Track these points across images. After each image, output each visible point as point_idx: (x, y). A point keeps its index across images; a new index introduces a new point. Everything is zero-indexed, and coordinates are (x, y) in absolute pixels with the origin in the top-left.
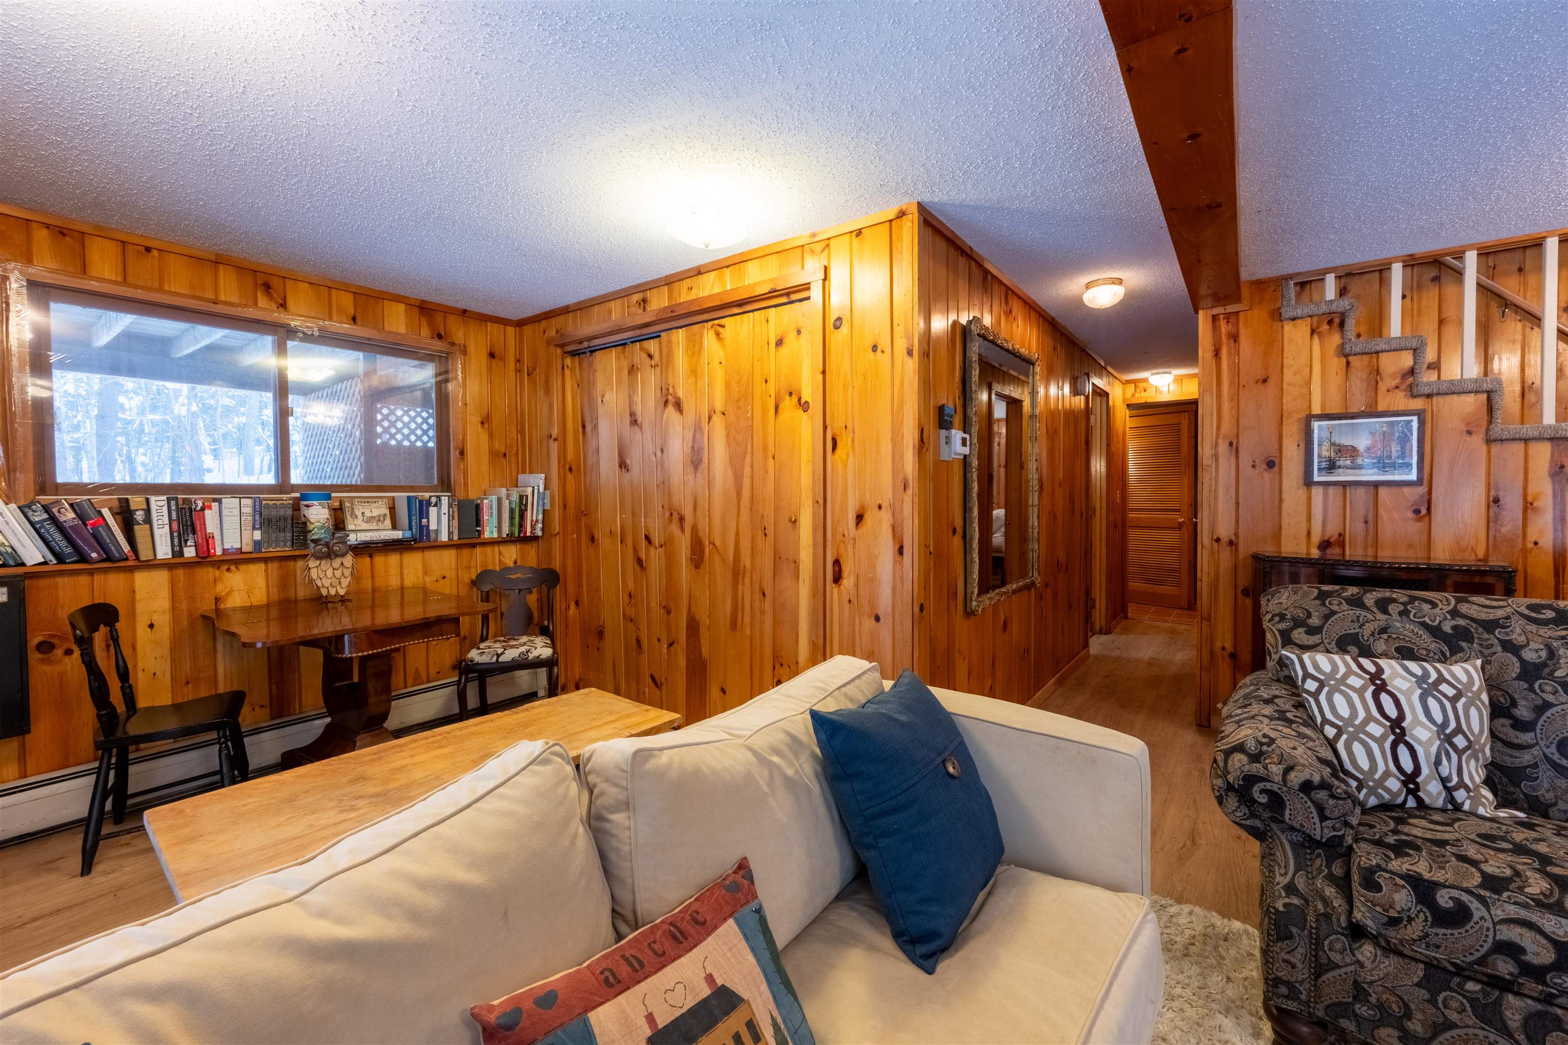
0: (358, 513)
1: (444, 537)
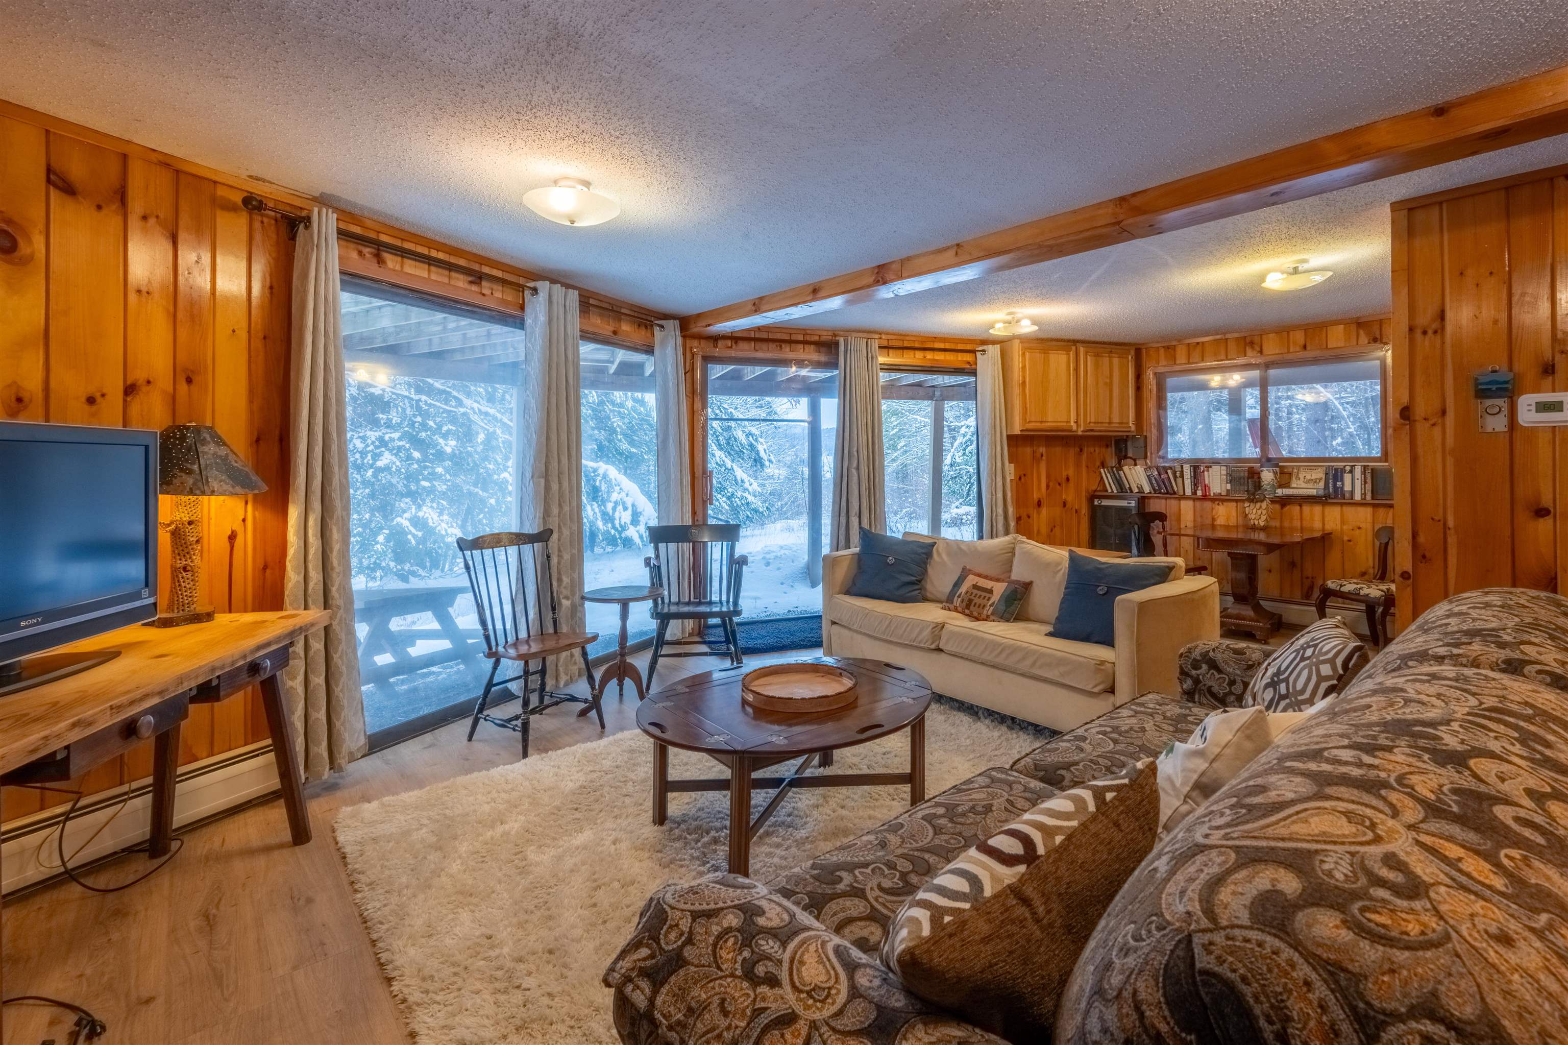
0: (1301, 476)
1: (1358, 497)
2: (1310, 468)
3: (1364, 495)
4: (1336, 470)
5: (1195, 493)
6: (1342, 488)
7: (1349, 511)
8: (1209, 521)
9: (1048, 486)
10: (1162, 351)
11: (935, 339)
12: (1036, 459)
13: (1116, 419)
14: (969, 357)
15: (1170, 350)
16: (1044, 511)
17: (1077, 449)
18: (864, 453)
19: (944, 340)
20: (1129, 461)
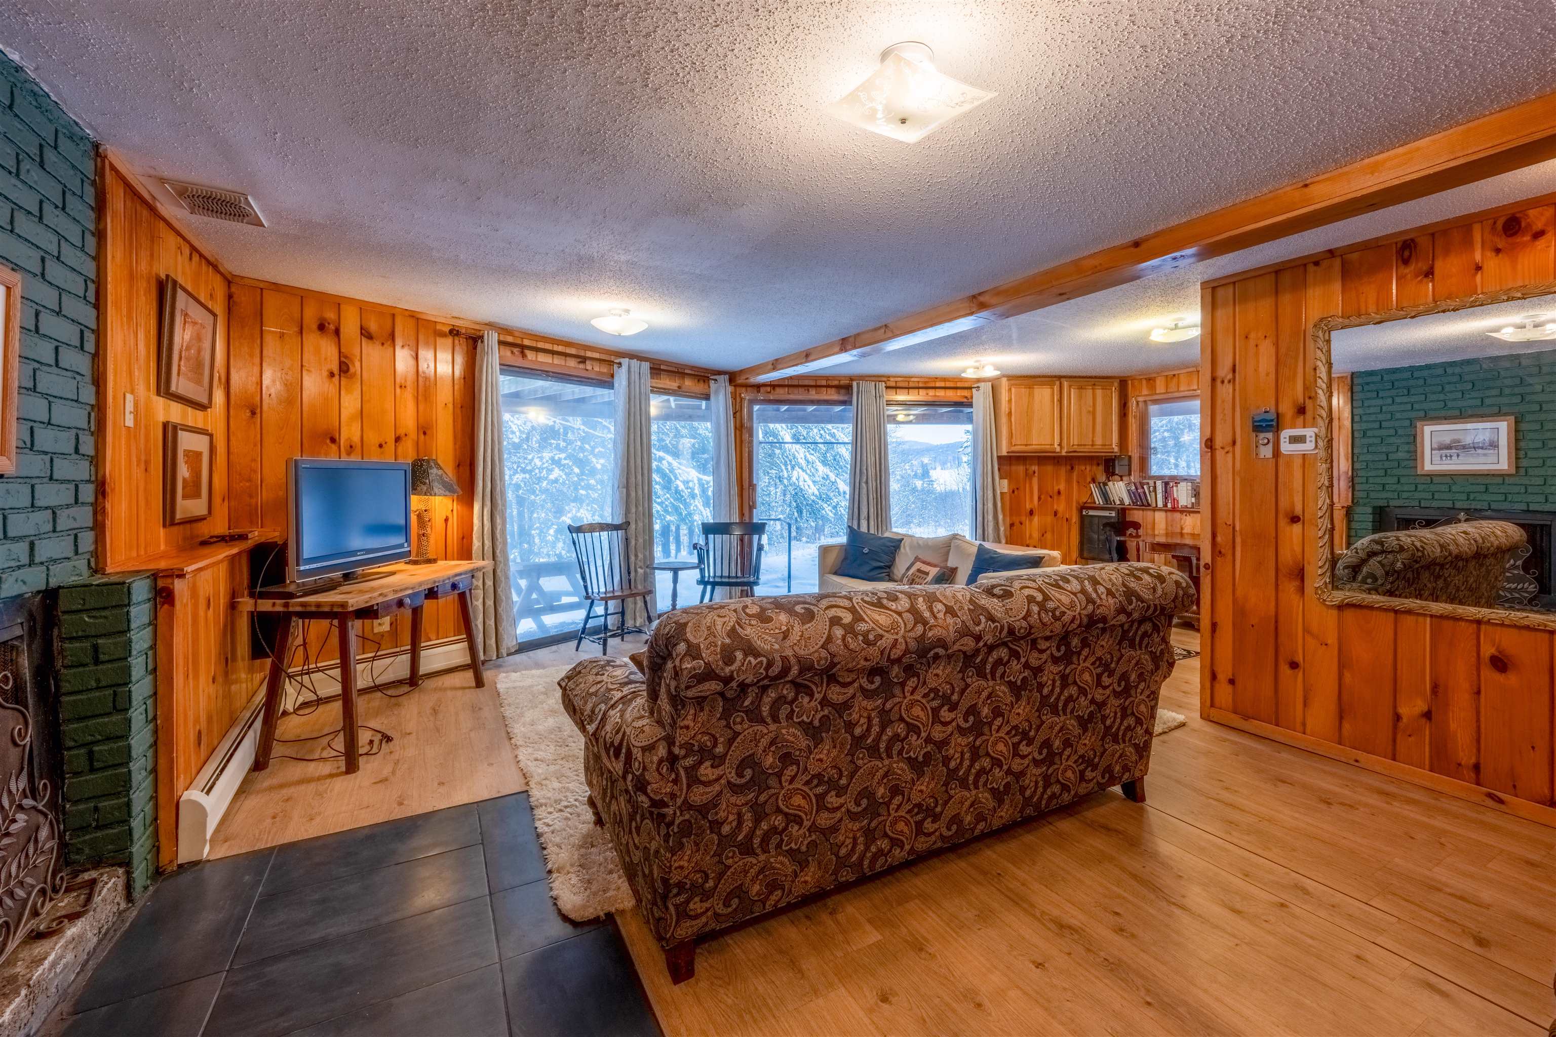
5: (1165, 505)
8: (1179, 530)
9: (1039, 498)
10: (1144, 382)
11: (936, 379)
12: (1029, 476)
13: (1099, 441)
14: (966, 393)
15: (1151, 380)
16: (1036, 519)
17: (1069, 467)
18: (871, 472)
19: (944, 379)
20: (1116, 477)
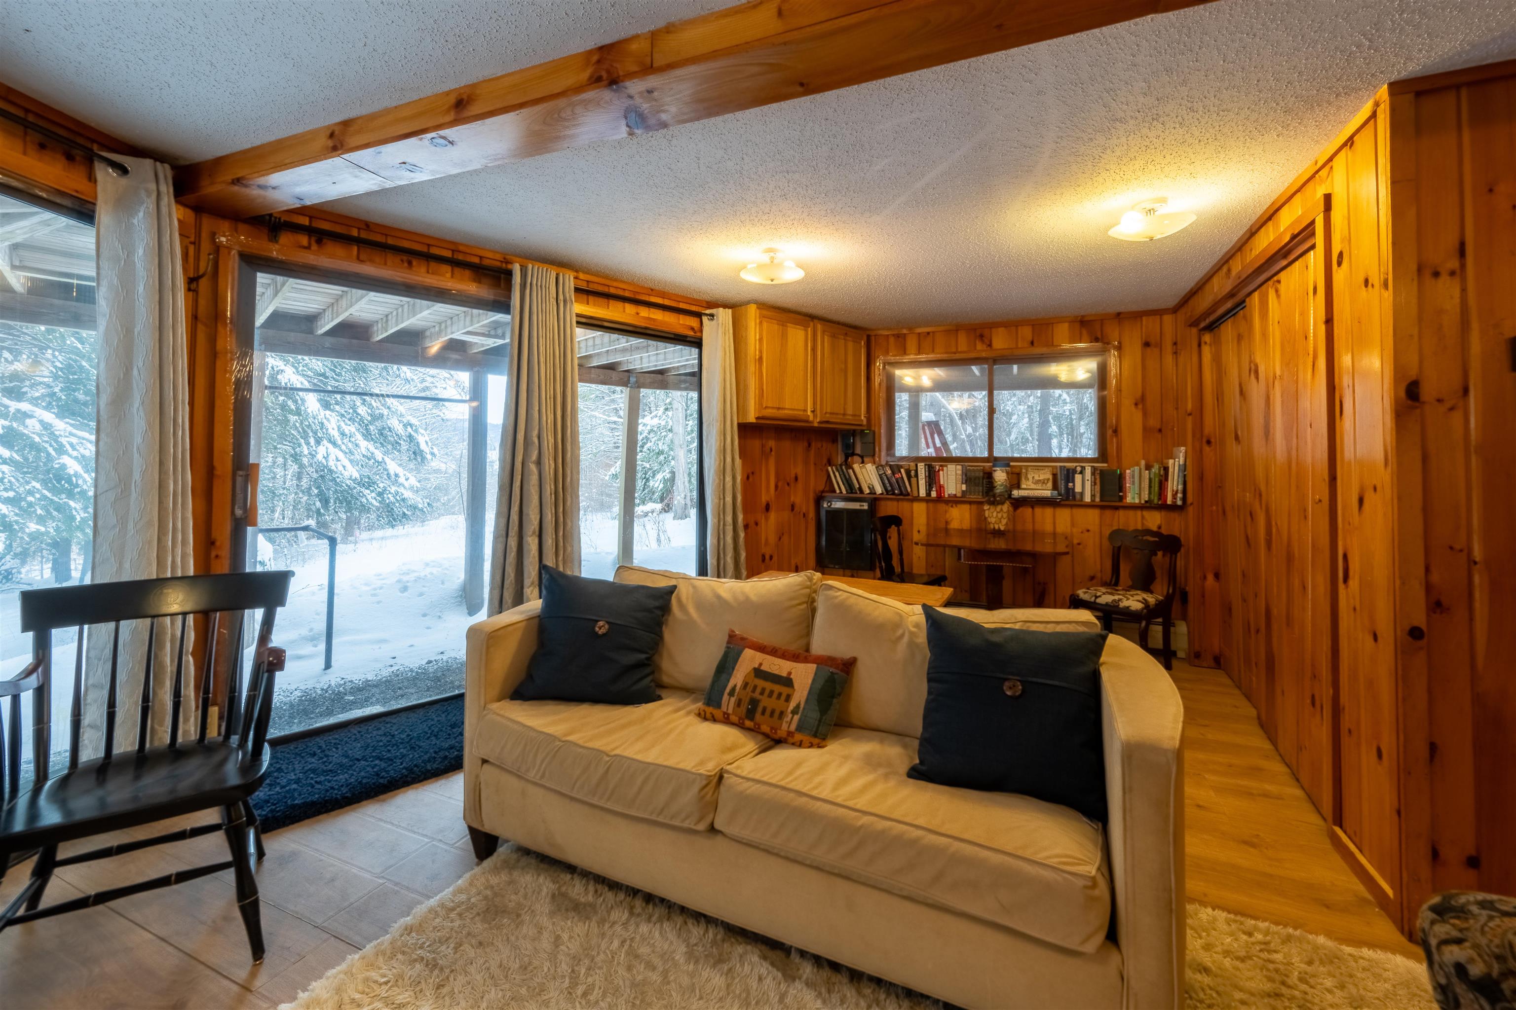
0: (1030, 477)
1: (1088, 499)
2: (1038, 468)
3: (1093, 496)
4: (1068, 470)
5: (929, 495)
6: (1073, 489)
7: (1079, 513)
8: (942, 525)
9: (776, 487)
10: (892, 340)
11: (652, 291)
12: (765, 454)
13: (850, 411)
14: (693, 322)
15: (901, 338)
16: (773, 515)
17: (806, 444)
18: (549, 440)
19: (663, 294)
20: (856, 458)
